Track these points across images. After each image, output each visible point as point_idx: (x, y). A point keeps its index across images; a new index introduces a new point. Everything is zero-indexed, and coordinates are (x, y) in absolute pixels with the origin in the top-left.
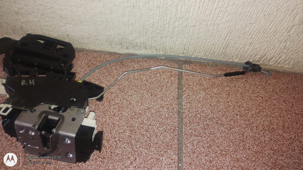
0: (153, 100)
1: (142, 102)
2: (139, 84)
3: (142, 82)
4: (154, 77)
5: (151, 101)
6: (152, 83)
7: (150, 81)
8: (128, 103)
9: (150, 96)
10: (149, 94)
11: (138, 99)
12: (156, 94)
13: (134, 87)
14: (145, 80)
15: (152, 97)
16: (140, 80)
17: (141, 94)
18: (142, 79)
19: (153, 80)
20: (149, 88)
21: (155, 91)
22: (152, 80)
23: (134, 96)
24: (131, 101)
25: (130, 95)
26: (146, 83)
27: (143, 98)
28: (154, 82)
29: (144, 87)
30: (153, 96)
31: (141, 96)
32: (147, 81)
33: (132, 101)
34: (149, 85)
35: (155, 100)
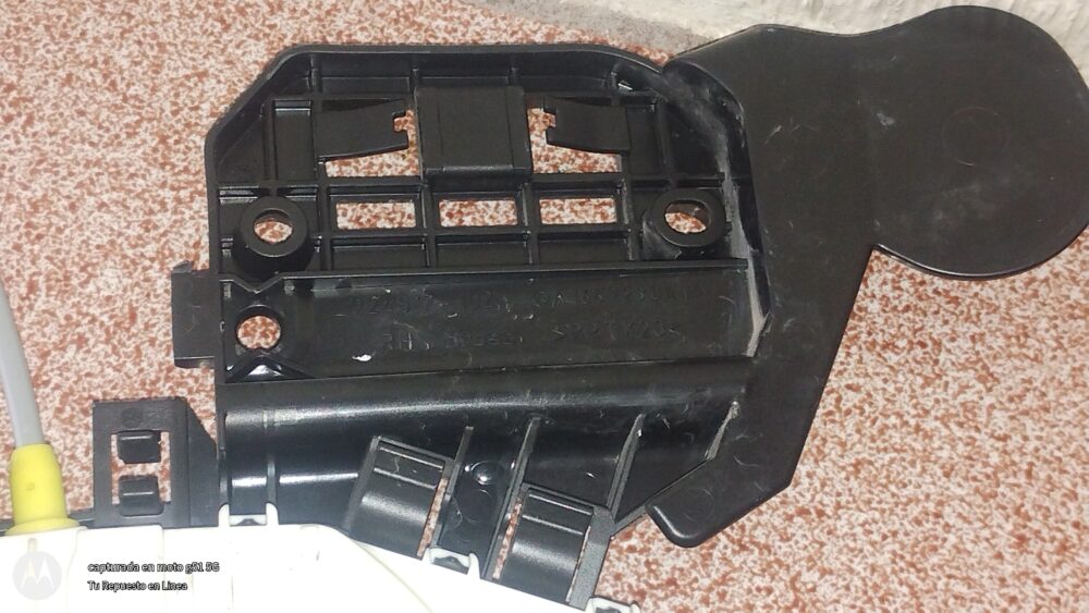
0: (1031, 589)
1: (926, 600)
2: (904, 403)
3: (927, 382)
4: (1058, 339)
5: (1013, 600)
6: (1030, 401)
7: (1014, 382)
8: (779, 587)
9: (1004, 541)
10: (998, 517)
11: (883, 559)
12: (1071, 532)
13: (850, 423)
14: (964, 368)
15: (1030, 562)
16: (918, 351)
17: (914, 510)
18: (938, 344)
19: (1045, 374)
20: (995, 459)
21: (1057, 495)
22: (1037, 374)
23: (842, 526)
24: (810, 577)
25: (803, 512)
26: (970, 396)
27: (935, 559)
28: (1051, 396)
29: (953, 442)
30: (1034, 546)
31: (917, 532)
32: (987, 378)
33: (824, 572)
34: (1000, 417)
35: (1055, 592)
